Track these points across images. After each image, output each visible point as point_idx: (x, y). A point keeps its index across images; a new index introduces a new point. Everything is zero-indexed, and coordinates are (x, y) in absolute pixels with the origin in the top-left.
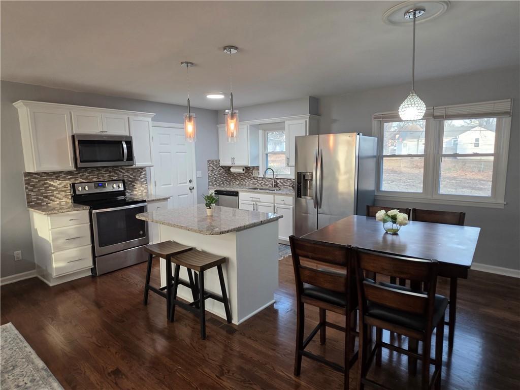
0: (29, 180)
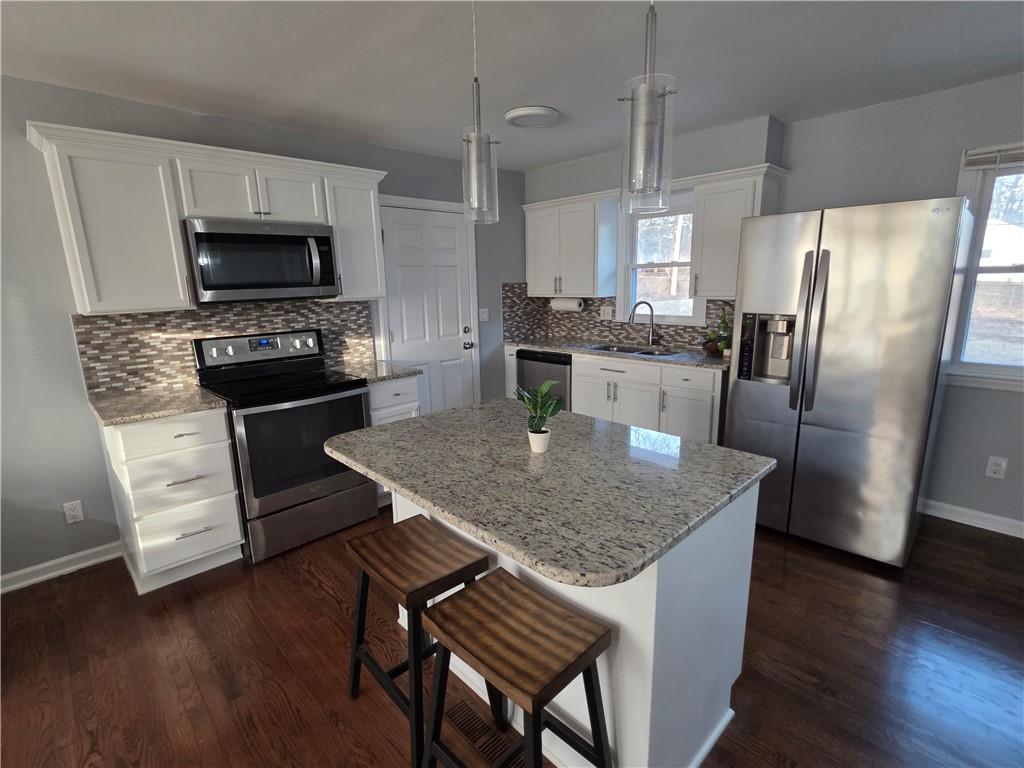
0: (88, 332)
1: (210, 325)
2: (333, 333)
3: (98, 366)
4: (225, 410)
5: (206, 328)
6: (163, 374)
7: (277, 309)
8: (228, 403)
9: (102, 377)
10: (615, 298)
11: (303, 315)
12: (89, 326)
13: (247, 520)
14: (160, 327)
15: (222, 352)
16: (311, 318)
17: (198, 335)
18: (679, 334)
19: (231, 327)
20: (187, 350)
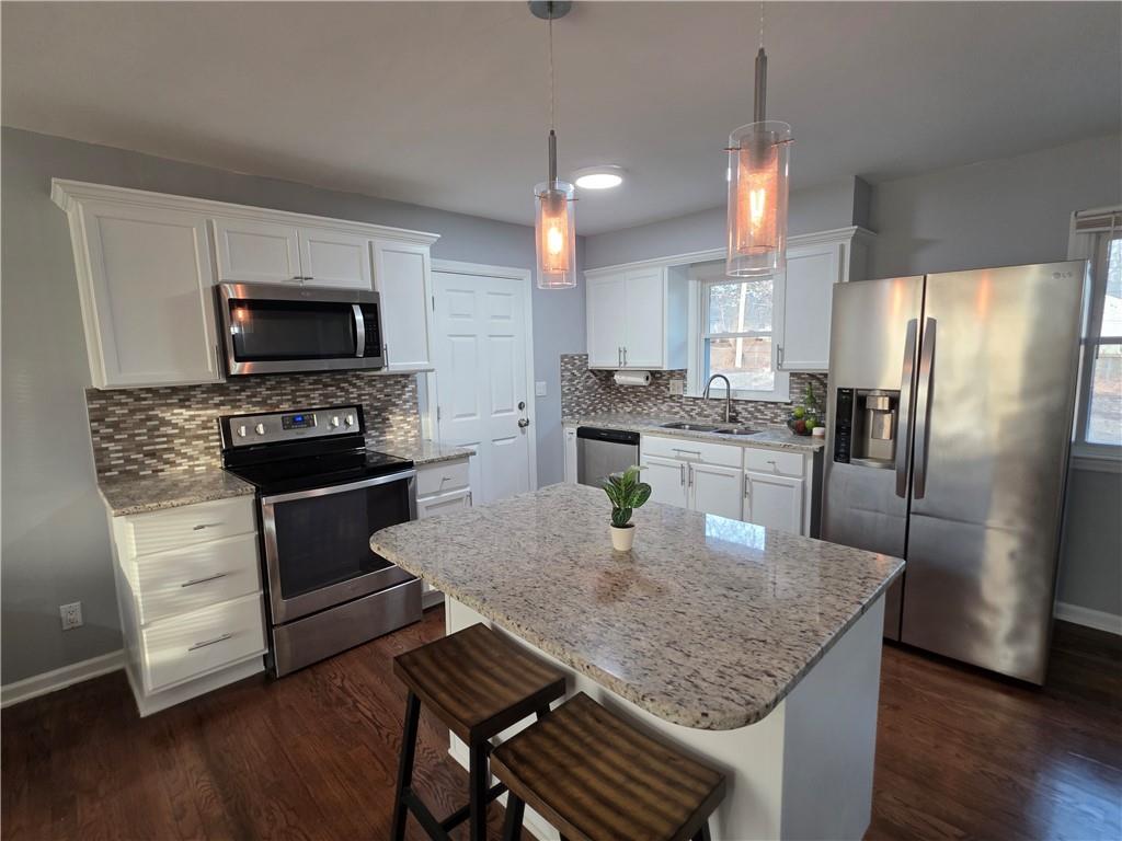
0: (103, 408)
1: (239, 400)
2: (376, 409)
3: (111, 446)
4: (254, 497)
5: (235, 404)
6: (184, 456)
7: (315, 382)
8: (257, 489)
9: (115, 459)
10: (686, 371)
11: (342, 389)
12: (104, 402)
13: (273, 626)
14: (183, 404)
15: (252, 430)
16: (352, 393)
17: (226, 411)
18: (759, 411)
19: (263, 403)
20: (212, 428)
